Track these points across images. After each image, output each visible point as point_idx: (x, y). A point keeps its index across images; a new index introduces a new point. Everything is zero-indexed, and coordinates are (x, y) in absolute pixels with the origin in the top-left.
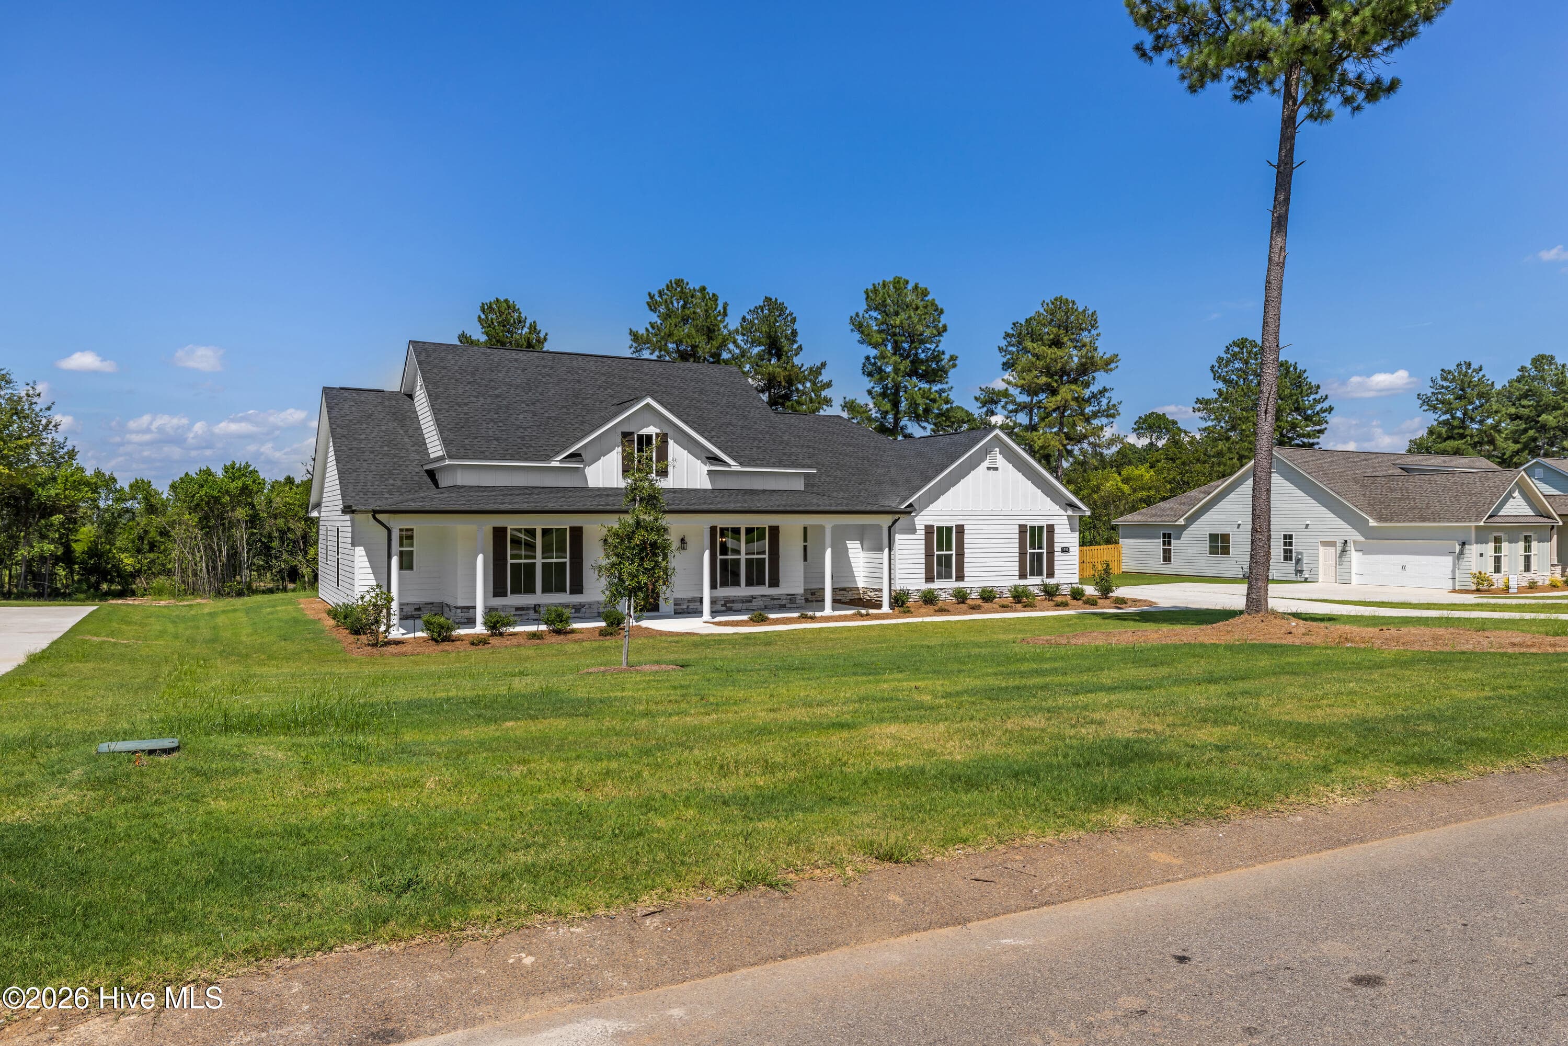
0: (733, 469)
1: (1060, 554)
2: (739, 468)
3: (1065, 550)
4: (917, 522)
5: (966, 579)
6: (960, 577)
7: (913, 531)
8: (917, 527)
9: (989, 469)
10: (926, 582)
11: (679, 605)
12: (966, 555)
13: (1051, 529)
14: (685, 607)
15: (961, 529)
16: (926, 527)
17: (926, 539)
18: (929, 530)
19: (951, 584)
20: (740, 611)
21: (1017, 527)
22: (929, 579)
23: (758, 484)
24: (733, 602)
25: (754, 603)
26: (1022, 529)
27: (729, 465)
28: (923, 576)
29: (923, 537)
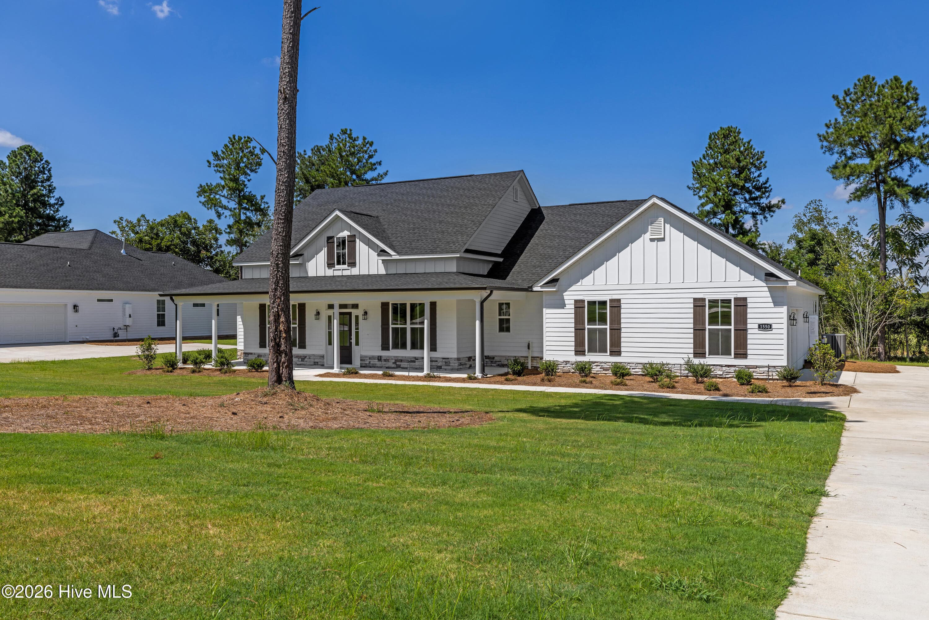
0: (394, 257)
1: (757, 331)
2: (397, 257)
3: (765, 327)
4: (565, 297)
5: (623, 354)
6: (616, 352)
7: (562, 305)
8: (566, 302)
9: (652, 240)
10: (576, 354)
11: (364, 360)
12: (623, 330)
13: (742, 303)
14: (368, 362)
15: (616, 304)
16: (576, 301)
17: (576, 313)
18: (579, 305)
19: (606, 358)
20: (407, 368)
21: (692, 301)
22: (579, 352)
23: (411, 269)
24: (401, 361)
25: (417, 363)
26: (698, 304)
27: (391, 255)
28: (573, 348)
29: (573, 311)
